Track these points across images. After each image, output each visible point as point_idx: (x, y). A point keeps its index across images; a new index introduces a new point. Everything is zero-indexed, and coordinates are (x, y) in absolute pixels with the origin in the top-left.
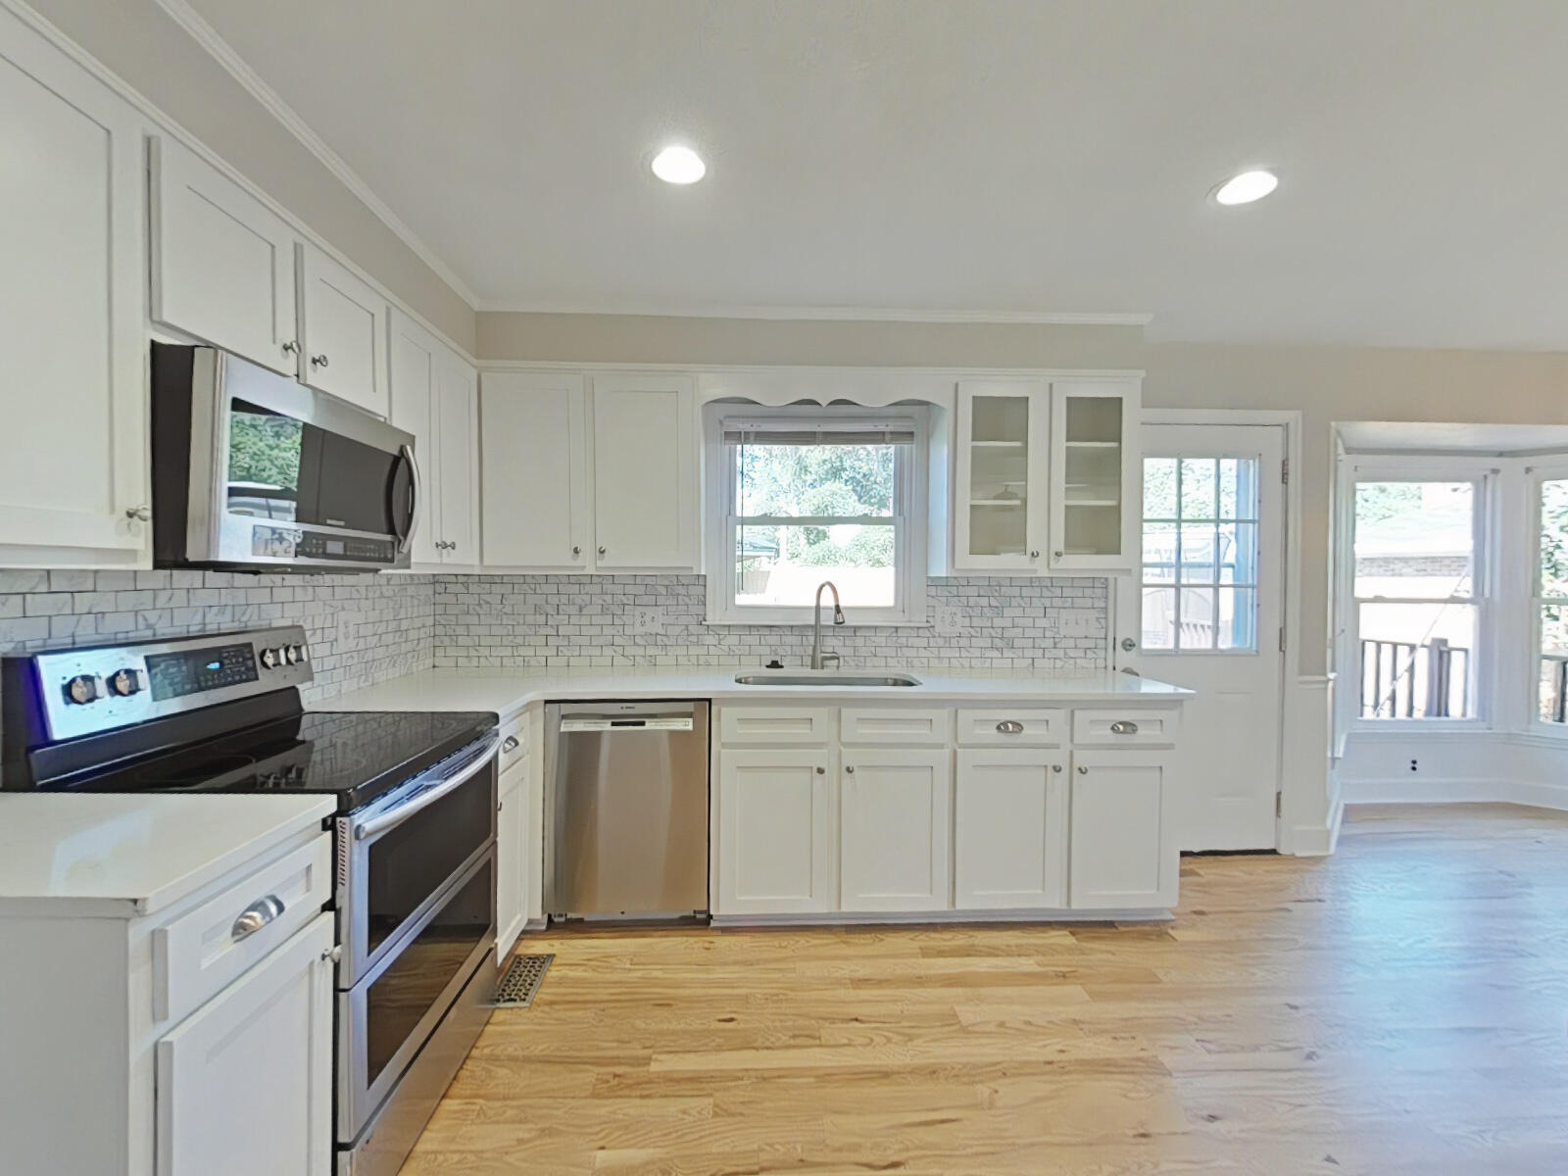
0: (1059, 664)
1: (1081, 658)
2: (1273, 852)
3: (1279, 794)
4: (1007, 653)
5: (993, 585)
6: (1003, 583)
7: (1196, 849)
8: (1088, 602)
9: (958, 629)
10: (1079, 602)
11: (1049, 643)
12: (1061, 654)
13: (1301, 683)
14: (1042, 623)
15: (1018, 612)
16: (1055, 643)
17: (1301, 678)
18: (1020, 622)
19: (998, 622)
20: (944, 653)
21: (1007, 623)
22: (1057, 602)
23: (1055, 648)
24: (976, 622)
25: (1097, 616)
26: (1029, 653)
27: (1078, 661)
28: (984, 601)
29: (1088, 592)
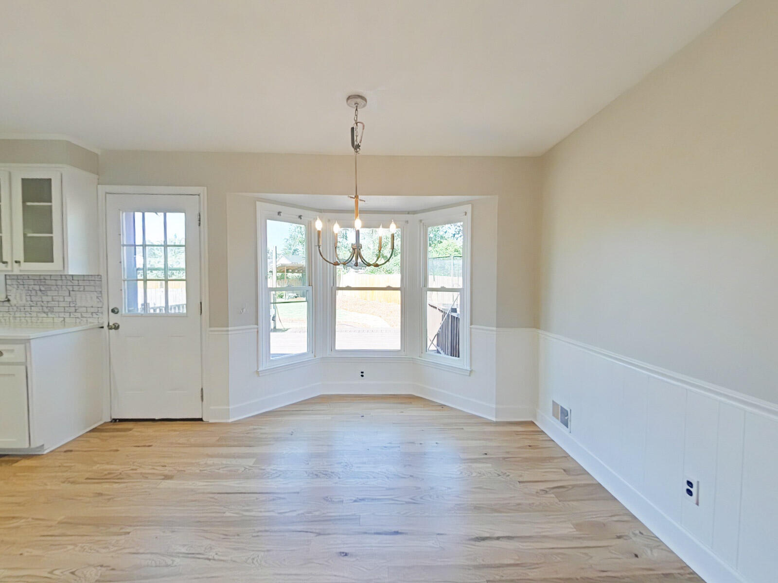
0: (78, 320)
1: (90, 317)
2: (201, 420)
3: (202, 389)
4: (50, 315)
5: (41, 280)
6: (46, 278)
7: (157, 418)
8: (92, 289)
9: (24, 302)
10: (87, 288)
11: (72, 310)
12: (79, 315)
13: (211, 331)
14: (68, 299)
15: (55, 293)
16: (76, 310)
17: (212, 329)
18: (57, 298)
19: (45, 298)
20: (18, 315)
21: (50, 299)
22: (76, 288)
23: (75, 312)
24: (34, 299)
25: (98, 295)
26: (62, 315)
27: (88, 319)
28: (37, 288)
29: (92, 283)
